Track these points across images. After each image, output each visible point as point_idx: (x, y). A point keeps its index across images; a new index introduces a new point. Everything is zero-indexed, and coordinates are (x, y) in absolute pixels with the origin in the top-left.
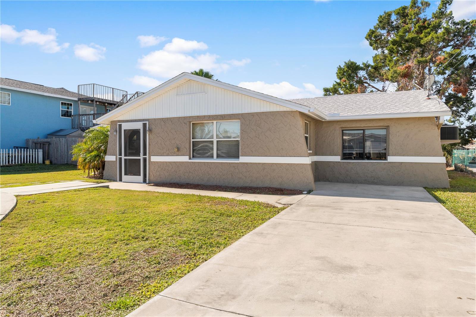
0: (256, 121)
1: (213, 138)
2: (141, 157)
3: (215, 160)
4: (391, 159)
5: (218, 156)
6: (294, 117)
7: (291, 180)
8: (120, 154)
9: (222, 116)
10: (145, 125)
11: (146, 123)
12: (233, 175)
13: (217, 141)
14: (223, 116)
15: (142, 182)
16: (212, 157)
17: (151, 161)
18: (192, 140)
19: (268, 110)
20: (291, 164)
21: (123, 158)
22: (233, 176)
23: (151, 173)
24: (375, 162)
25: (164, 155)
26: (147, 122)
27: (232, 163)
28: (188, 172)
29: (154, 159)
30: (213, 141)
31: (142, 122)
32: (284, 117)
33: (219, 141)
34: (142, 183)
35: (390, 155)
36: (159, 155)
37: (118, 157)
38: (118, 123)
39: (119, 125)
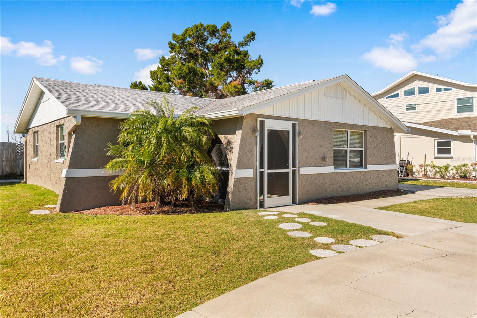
0: (375, 134)
1: (347, 147)
2: (290, 170)
3: (349, 170)
5: (351, 165)
7: (390, 183)
8: (262, 166)
10: (294, 126)
15: (291, 203)
16: (346, 165)
17: (301, 174)
18: (333, 149)
19: (381, 126)
20: (391, 170)
21: (266, 171)
25: (312, 166)
26: (296, 123)
27: (362, 172)
28: (333, 184)
29: (304, 171)
30: (347, 150)
31: (291, 122)
33: (351, 150)
34: (290, 205)
36: (308, 166)
37: (258, 170)
38: (259, 119)
39: (260, 121)
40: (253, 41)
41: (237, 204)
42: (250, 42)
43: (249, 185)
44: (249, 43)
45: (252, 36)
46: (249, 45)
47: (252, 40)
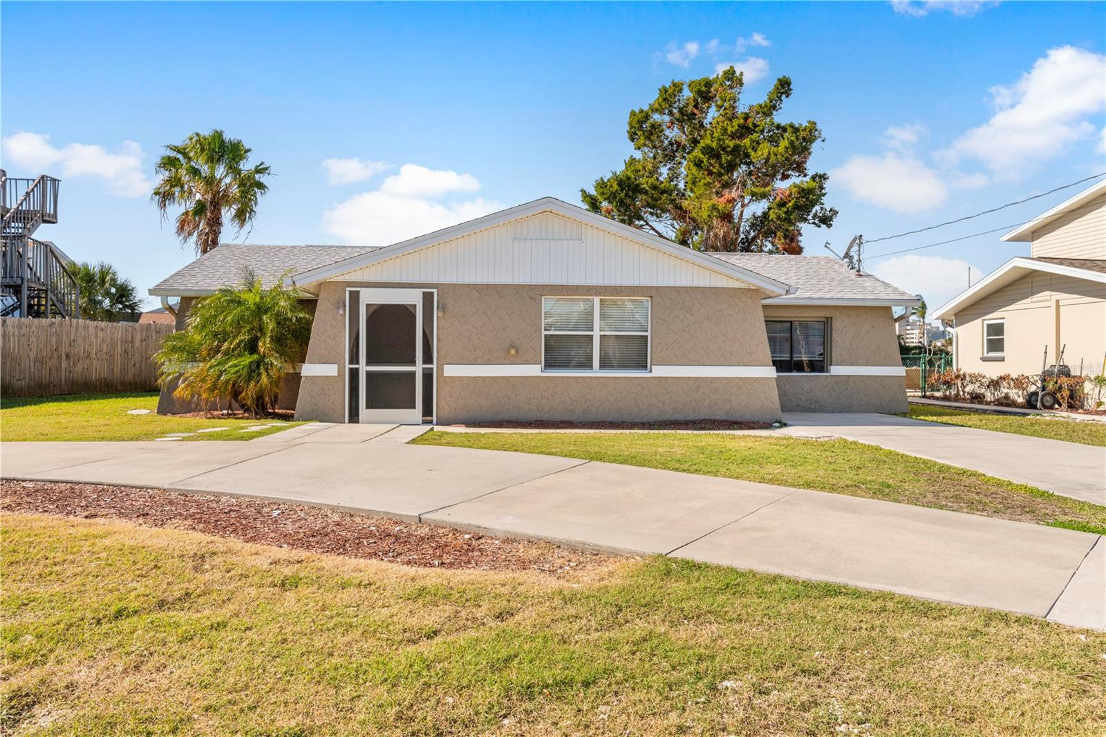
0: (684, 302)
1: (592, 330)
2: (418, 368)
3: (596, 372)
4: (836, 370)
5: (604, 365)
6: (751, 298)
7: (745, 406)
8: (354, 358)
9: (616, 289)
10: (428, 298)
11: (433, 293)
12: (638, 400)
13: (601, 336)
14: (618, 289)
15: (421, 422)
16: (588, 364)
17: (445, 375)
18: (544, 333)
19: (707, 284)
20: (746, 378)
21: (363, 368)
22: (638, 402)
23: (443, 403)
24: (813, 376)
25: (477, 362)
26: (435, 291)
27: (636, 378)
28: (539, 396)
29: (451, 371)
30: (592, 336)
31: (420, 290)
32: (734, 298)
33: (604, 336)
34: (418, 424)
35: (833, 363)
36: (466, 363)
37: (348, 366)
38: (347, 289)
39: (351, 292)
40: (787, 97)
41: (308, 413)
42: (781, 100)
43: (330, 388)
44: (779, 105)
45: (784, 87)
46: (781, 108)
47: (784, 96)
